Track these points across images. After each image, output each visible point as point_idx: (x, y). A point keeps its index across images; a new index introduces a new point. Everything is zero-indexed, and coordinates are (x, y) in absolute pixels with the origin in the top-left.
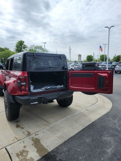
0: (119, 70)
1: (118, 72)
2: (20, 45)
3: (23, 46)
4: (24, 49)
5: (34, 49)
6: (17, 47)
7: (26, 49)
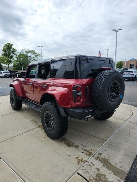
0: (127, 77)
1: (125, 80)
2: (8, 49)
3: (11, 50)
4: (13, 53)
5: (25, 54)
6: (5, 51)
7: (15, 53)
